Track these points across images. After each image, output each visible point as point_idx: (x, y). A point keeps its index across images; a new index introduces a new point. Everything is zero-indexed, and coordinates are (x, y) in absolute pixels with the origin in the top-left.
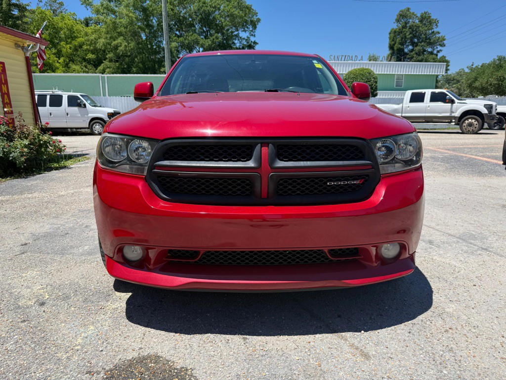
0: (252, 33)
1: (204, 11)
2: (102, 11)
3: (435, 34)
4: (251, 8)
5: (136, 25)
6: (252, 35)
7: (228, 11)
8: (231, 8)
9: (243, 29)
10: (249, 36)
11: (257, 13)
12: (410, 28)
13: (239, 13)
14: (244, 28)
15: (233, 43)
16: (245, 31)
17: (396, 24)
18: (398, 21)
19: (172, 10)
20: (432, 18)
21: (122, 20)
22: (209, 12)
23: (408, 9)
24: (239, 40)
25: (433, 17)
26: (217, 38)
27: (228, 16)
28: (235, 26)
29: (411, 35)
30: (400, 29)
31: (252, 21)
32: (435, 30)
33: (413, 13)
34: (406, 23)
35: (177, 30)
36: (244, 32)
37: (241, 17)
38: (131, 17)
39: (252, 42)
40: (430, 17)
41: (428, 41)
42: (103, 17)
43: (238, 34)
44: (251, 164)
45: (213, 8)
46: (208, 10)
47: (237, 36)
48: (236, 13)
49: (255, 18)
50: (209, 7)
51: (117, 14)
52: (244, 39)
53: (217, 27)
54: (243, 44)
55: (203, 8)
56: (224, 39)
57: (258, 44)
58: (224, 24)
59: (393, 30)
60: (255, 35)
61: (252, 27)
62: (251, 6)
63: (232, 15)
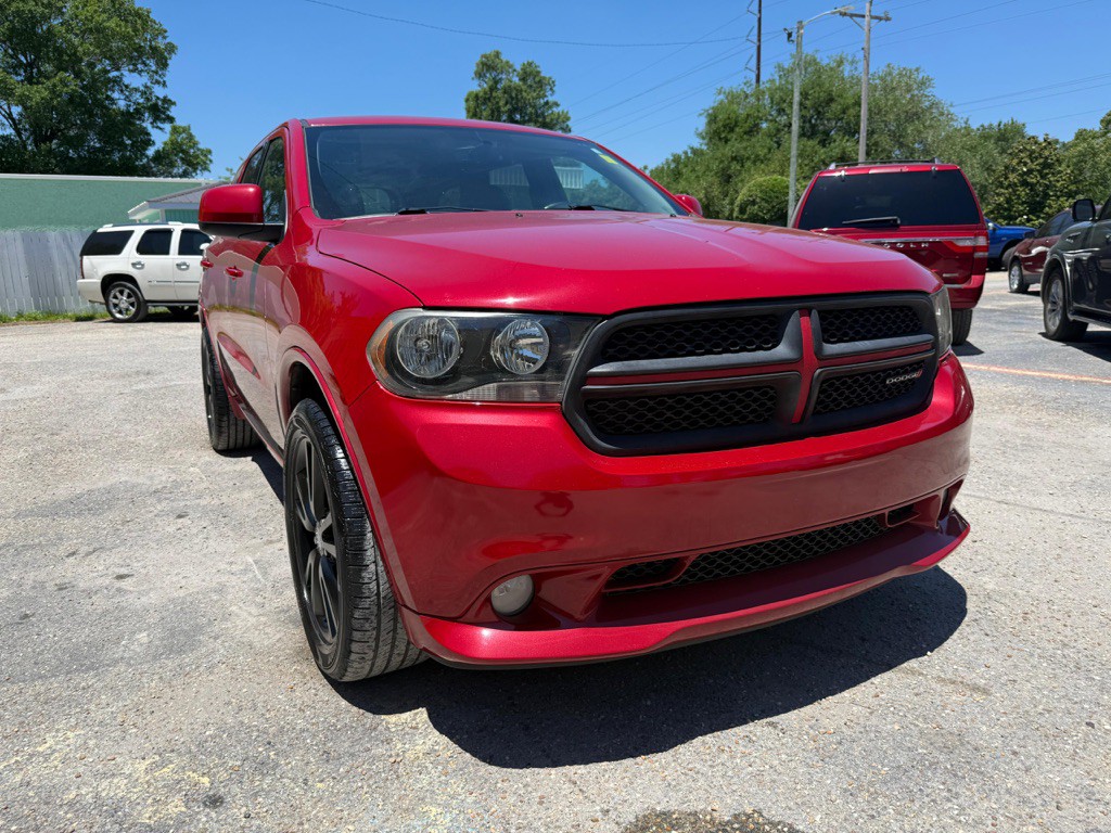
0: (157, 77)
1: (18, 13)
3: (551, 107)
4: (148, 16)
6: (158, 82)
7: (87, 19)
9: (131, 67)
10: (149, 84)
11: (166, 31)
12: (505, 93)
13: (118, 25)
14: (135, 65)
15: (108, 98)
16: (140, 72)
17: (476, 82)
18: (480, 75)
20: (542, 75)
22: (33, 17)
23: (497, 55)
24: (122, 91)
25: (544, 73)
26: (64, 83)
27: (90, 31)
28: (111, 58)
29: (509, 106)
30: (485, 93)
31: (154, 49)
32: (551, 99)
33: (507, 62)
34: (496, 82)
36: (135, 74)
37: (125, 37)
39: (158, 98)
40: (539, 72)
41: (540, 120)
43: (120, 77)
44: (782, 351)
46: (30, 11)
47: (117, 81)
48: (112, 24)
49: (161, 43)
52: (136, 90)
53: (60, 55)
54: (137, 103)
56: (83, 87)
57: (174, 103)
58: (80, 49)
59: (473, 96)
60: (164, 82)
61: (157, 64)
62: (148, 12)
63: (99, 30)
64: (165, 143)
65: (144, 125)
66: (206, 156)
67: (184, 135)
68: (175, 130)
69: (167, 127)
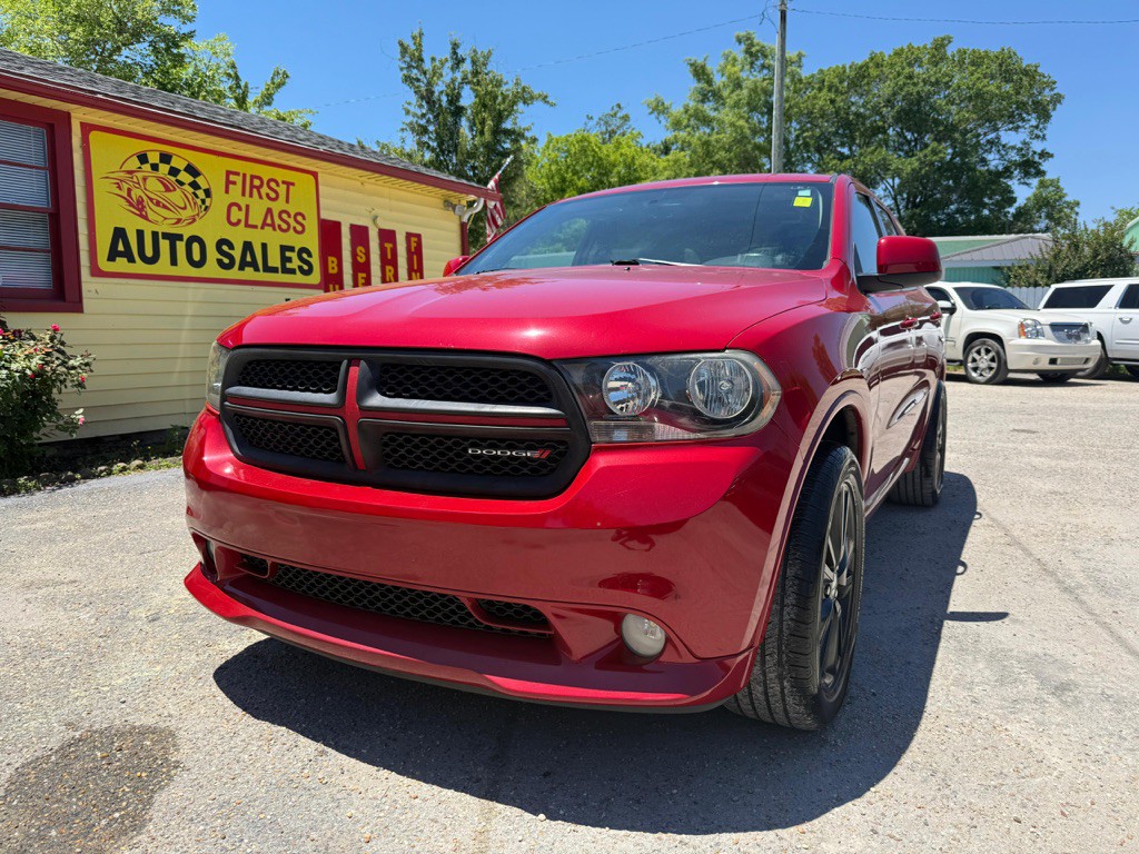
0: (1036, 132)
1: (908, 95)
2: (685, 122)
4: (1035, 71)
5: (749, 143)
6: (1037, 137)
7: (968, 88)
8: (978, 79)
9: (1010, 126)
10: (1028, 140)
13: (999, 88)
14: (1014, 123)
15: (983, 160)
16: (1017, 129)
19: (833, 101)
21: (721, 136)
22: (920, 96)
24: (999, 151)
26: (936, 153)
27: (970, 99)
28: (989, 121)
31: (1036, 103)
35: (843, 145)
36: (1013, 133)
37: (1006, 97)
38: (741, 128)
39: (1035, 153)
42: (685, 134)
43: (998, 138)
45: (932, 84)
46: (918, 91)
47: (994, 142)
48: (992, 88)
49: (1047, 96)
50: (921, 84)
51: (715, 124)
52: (1013, 148)
53: (938, 127)
54: (1010, 161)
55: (906, 89)
56: (954, 155)
57: (1051, 156)
58: (956, 118)
60: (1044, 135)
61: (1039, 118)
62: (1036, 67)
63: (979, 95)
64: (1028, 199)
65: (1010, 183)
66: (1072, 209)
67: (1051, 189)
68: (1042, 185)
69: (1035, 182)
